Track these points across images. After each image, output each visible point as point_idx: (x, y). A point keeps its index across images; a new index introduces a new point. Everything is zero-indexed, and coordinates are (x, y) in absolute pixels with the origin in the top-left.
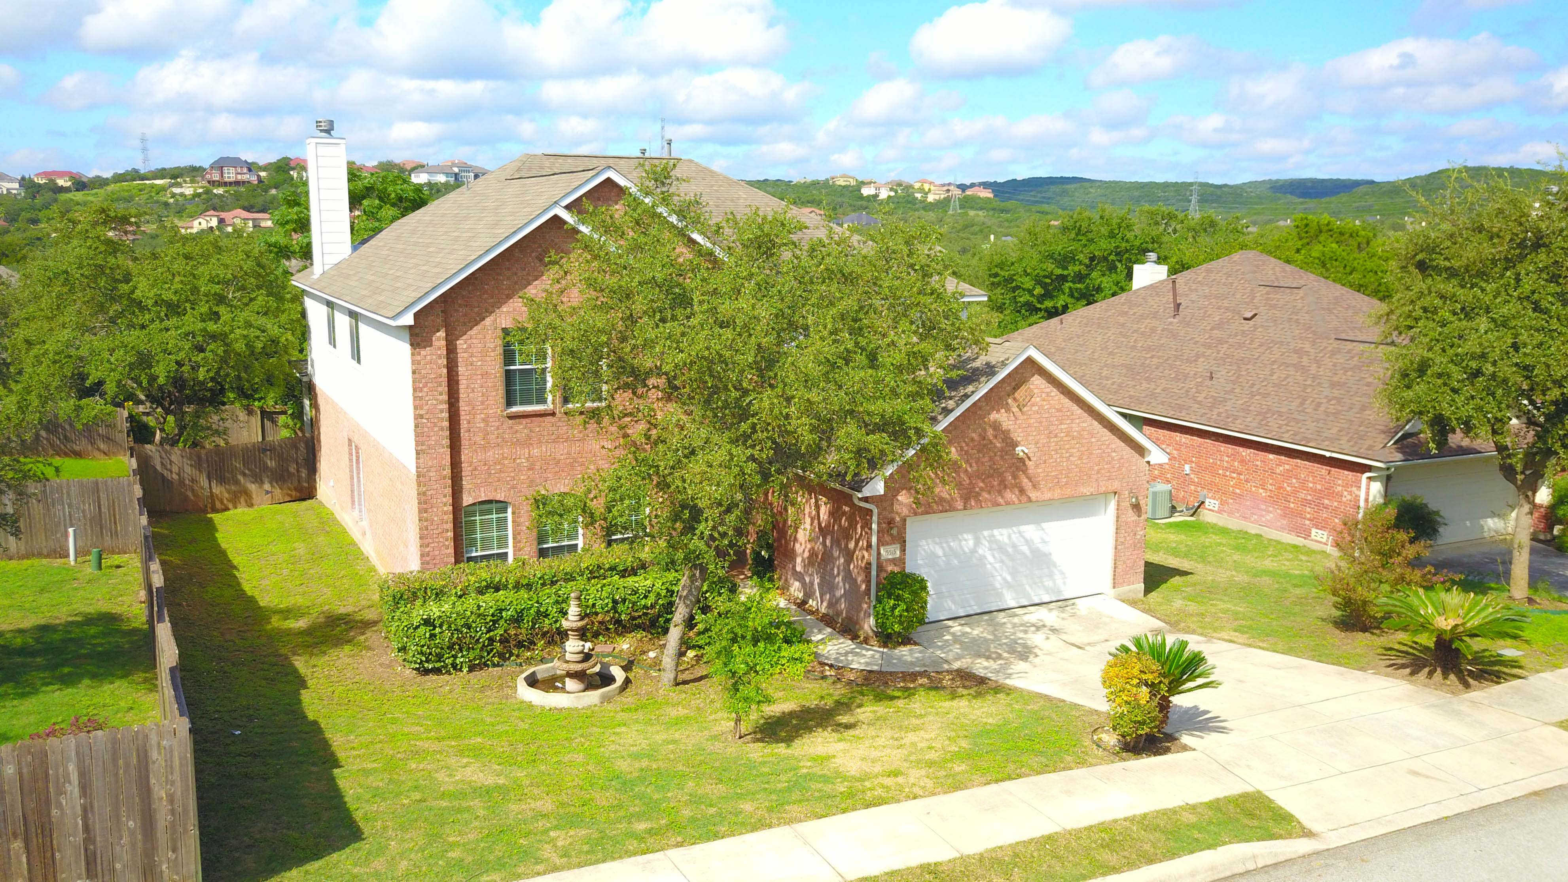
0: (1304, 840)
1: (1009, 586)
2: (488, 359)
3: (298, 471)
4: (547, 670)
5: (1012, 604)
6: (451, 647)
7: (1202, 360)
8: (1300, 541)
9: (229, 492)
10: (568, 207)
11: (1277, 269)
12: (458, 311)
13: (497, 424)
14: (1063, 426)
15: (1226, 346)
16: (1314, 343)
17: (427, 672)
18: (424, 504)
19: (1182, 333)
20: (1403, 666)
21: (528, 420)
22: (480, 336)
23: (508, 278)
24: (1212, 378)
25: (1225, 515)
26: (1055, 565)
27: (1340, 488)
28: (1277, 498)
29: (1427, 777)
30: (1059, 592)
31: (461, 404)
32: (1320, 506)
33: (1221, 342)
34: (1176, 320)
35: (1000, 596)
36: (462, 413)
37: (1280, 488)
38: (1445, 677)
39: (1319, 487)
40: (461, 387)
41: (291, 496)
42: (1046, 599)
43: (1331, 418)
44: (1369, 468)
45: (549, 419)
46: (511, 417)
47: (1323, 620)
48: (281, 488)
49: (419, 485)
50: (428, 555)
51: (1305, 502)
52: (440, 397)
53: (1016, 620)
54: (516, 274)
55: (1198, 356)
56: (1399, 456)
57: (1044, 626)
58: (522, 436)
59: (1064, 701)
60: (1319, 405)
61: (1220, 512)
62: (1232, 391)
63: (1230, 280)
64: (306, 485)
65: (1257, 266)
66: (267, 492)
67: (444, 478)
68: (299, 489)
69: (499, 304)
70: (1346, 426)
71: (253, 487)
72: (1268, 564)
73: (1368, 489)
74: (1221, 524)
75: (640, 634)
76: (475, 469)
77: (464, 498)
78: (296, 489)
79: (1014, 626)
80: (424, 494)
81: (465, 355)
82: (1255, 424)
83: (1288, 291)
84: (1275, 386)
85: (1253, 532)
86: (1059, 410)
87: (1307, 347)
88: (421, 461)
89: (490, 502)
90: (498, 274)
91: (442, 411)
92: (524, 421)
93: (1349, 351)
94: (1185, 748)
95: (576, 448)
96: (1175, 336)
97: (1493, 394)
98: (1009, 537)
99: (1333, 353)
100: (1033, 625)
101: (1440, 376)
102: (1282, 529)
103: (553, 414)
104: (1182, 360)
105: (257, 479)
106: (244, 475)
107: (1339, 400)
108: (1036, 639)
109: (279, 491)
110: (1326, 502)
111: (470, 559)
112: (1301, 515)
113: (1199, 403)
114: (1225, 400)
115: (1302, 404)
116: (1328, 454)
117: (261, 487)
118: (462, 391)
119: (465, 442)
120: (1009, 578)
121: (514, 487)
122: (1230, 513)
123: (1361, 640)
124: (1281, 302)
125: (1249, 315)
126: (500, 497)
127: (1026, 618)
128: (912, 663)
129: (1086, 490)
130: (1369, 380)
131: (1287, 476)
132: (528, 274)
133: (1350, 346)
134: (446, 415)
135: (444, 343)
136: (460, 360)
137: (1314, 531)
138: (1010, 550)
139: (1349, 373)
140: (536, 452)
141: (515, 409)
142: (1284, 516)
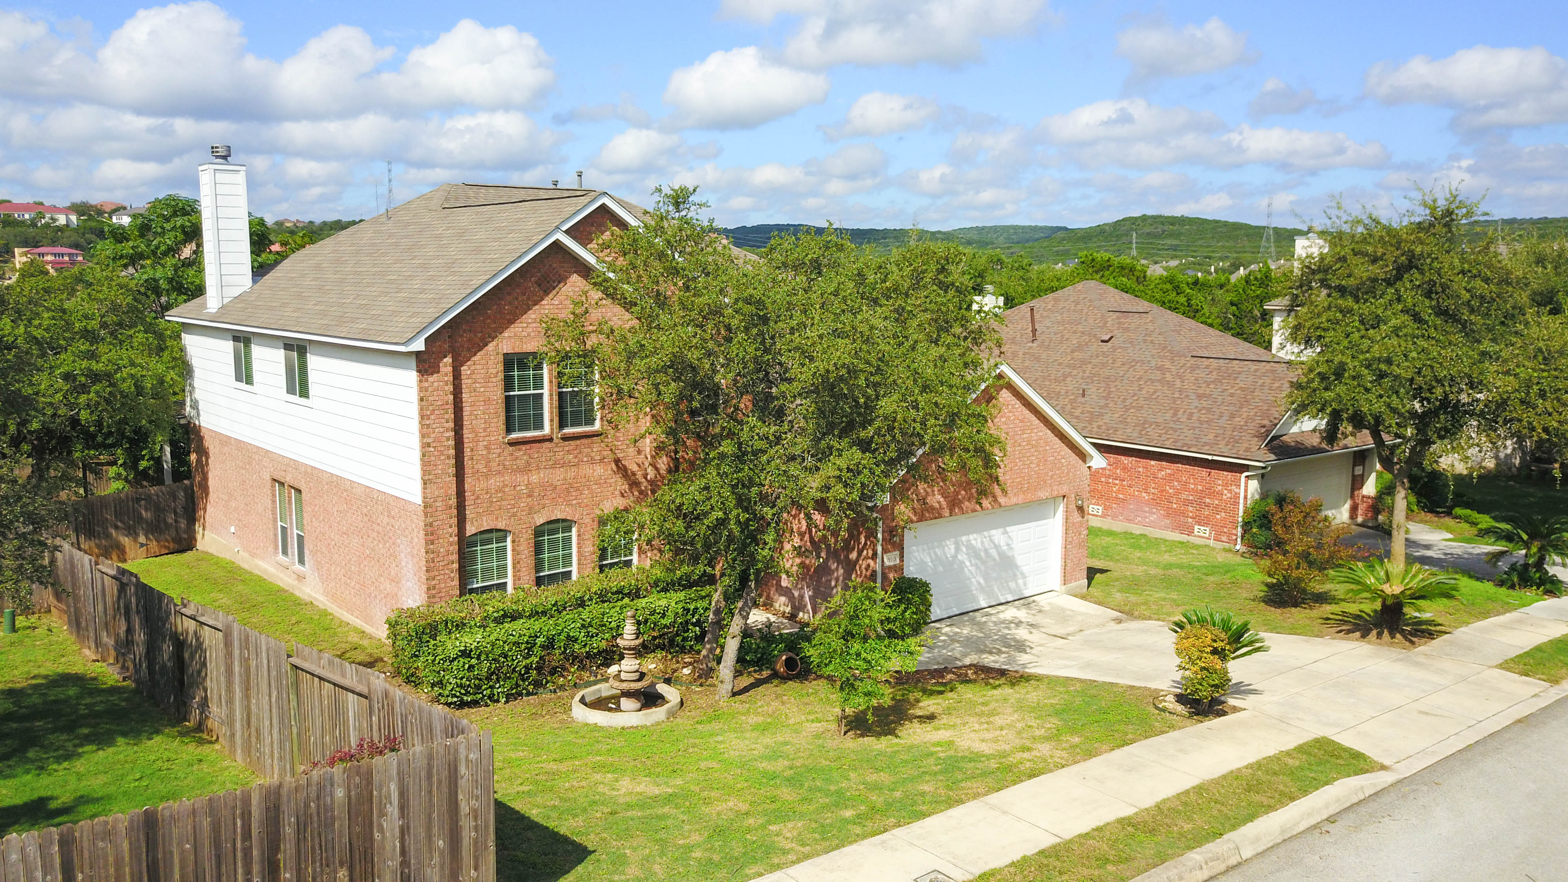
0: (1382, 773)
1: (982, 589)
2: (490, 385)
3: (176, 521)
4: (594, 692)
5: (983, 604)
6: (488, 679)
7: (1069, 379)
8: (1184, 538)
9: (98, 546)
10: (567, 232)
11: (1117, 297)
12: (462, 336)
13: (498, 451)
14: (1025, 436)
15: (1089, 366)
16: (1172, 360)
17: (462, 705)
18: (431, 535)
19: (1044, 356)
20: (1349, 632)
21: (528, 446)
22: (483, 362)
23: (510, 303)
24: (1083, 395)
25: (1109, 519)
26: (1017, 567)
27: (1220, 488)
28: (1161, 500)
29: (1436, 715)
30: (1020, 591)
31: (465, 431)
32: (1201, 505)
33: (1084, 362)
34: (1035, 345)
35: (975, 599)
36: (466, 440)
37: (1162, 491)
38: (1393, 637)
39: (1200, 488)
40: (465, 414)
41: (168, 548)
42: (1010, 598)
43: (1205, 426)
44: (1246, 468)
45: (547, 444)
46: (512, 444)
47: (1254, 600)
48: (157, 541)
49: (426, 516)
50: (434, 588)
51: (1187, 503)
52: (447, 425)
53: (994, 619)
54: (517, 299)
55: (1065, 377)
56: (1273, 457)
57: (1021, 622)
58: (521, 463)
59: (1095, 681)
60: (1191, 415)
61: (1104, 516)
62: (1106, 405)
63: (1079, 307)
64: (186, 536)
65: (1101, 294)
66: (142, 545)
67: (450, 508)
68: (178, 540)
69: (501, 329)
70: (1222, 432)
71: (126, 541)
72: (1167, 558)
73: (1246, 486)
74: (1105, 527)
75: (660, 654)
76: (478, 498)
77: (468, 528)
78: (174, 540)
79: (995, 624)
80: (431, 525)
81: (469, 381)
82: (1135, 434)
83: (1137, 315)
84: (1146, 399)
85: (1138, 532)
86: (1022, 421)
87: (1168, 365)
88: (428, 491)
89: (490, 531)
90: (500, 299)
91: (448, 439)
92: (524, 447)
93: (1207, 367)
94: (1235, 709)
95: (572, 473)
96: (1038, 359)
97: (1397, 393)
98: (982, 542)
99: (1193, 369)
100: (1011, 622)
101: (1354, 378)
102: (1166, 528)
103: (551, 440)
104: (1050, 380)
105: (132, 532)
106: (117, 528)
107: (1209, 410)
108: (1022, 633)
109: (155, 543)
110: (1208, 500)
111: (471, 591)
112: (1184, 514)
113: (1077, 417)
114: (1101, 415)
115: (1175, 414)
116: (1210, 458)
117: (135, 540)
118: (465, 418)
119: (468, 471)
120: (982, 581)
121: (514, 515)
122: (1114, 517)
123: (1297, 614)
124: (1132, 326)
125: (1106, 338)
126: (501, 525)
127: (1002, 616)
128: (927, 663)
129: (1043, 494)
130: (1232, 391)
131: (1169, 479)
132: (528, 299)
133: (1206, 362)
134: (452, 443)
135: (450, 369)
136: (464, 386)
137: (1196, 527)
138: (982, 554)
139: (1212, 386)
140: (534, 478)
141: (514, 436)
142: (1168, 516)
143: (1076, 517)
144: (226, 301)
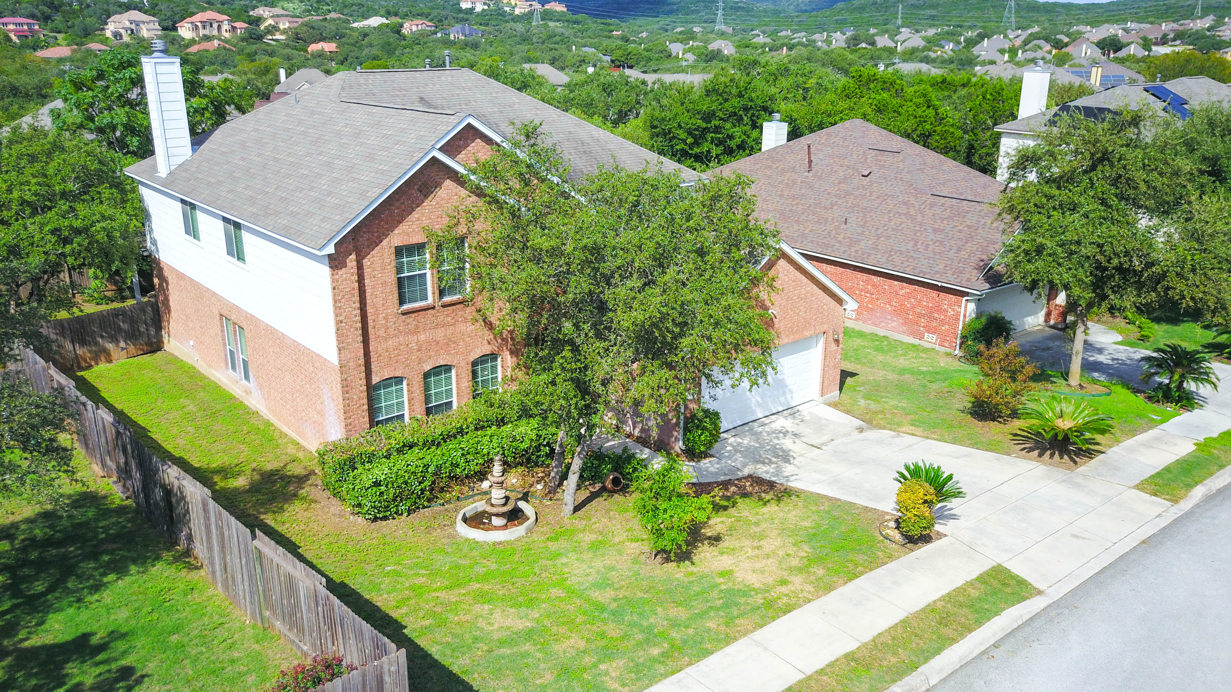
0: (1038, 598)
1: (759, 405)
2: (386, 271)
3: (147, 330)
4: (472, 509)
5: (760, 415)
6: (394, 500)
7: (835, 207)
8: (916, 341)
9: (90, 352)
10: (440, 149)
11: (877, 134)
12: (363, 237)
13: (393, 320)
14: (796, 292)
15: (852, 197)
16: (916, 197)
17: (375, 519)
18: (346, 387)
19: (817, 185)
20: (1031, 450)
21: (416, 314)
22: (380, 254)
23: (399, 208)
24: (846, 223)
25: (860, 322)
26: (786, 386)
27: (946, 306)
28: (900, 311)
29: (1083, 538)
30: (788, 403)
31: (368, 308)
32: (931, 318)
33: (848, 193)
34: (810, 175)
35: (753, 412)
36: (369, 315)
37: (902, 305)
38: (1062, 458)
39: (931, 305)
40: (367, 295)
41: (143, 350)
42: (780, 409)
43: (938, 257)
44: (967, 294)
45: (431, 311)
46: (403, 314)
47: (963, 412)
48: (134, 345)
49: (342, 374)
50: (350, 424)
51: (920, 315)
52: (354, 305)
53: (767, 428)
54: (403, 203)
55: (832, 205)
56: (988, 286)
57: (787, 432)
58: (412, 327)
60: (927, 246)
61: (856, 320)
62: (863, 233)
63: (846, 143)
64: (155, 340)
65: (864, 132)
66: (123, 349)
67: (360, 366)
68: (149, 344)
69: (392, 229)
70: (949, 262)
71: (110, 346)
72: (903, 362)
73: (966, 307)
74: (857, 328)
75: (520, 469)
76: (380, 356)
77: (373, 378)
78: (147, 344)
79: (769, 434)
80: (346, 379)
81: (369, 270)
82: (884, 260)
83: (891, 154)
84: (893, 230)
85: (882, 334)
86: (795, 281)
87: (912, 200)
88: (342, 355)
89: (391, 378)
90: (390, 205)
91: (356, 316)
92: (413, 315)
93: (943, 205)
94: (939, 535)
95: (450, 330)
96: (812, 187)
99: (932, 205)
100: (780, 432)
101: (1050, 255)
102: (903, 332)
103: (433, 308)
104: (820, 208)
105: (114, 339)
106: (102, 337)
107: (942, 243)
108: (787, 443)
109: (132, 346)
110: (936, 315)
111: (378, 423)
112: (916, 323)
113: (840, 242)
114: (859, 241)
115: (915, 245)
116: (940, 284)
117: (117, 345)
118: (368, 298)
119: (371, 336)
120: (760, 400)
121: (408, 366)
122: (864, 321)
123: (994, 428)
124: (887, 164)
125: (866, 173)
126: (398, 374)
127: (773, 426)
128: (717, 473)
129: (807, 334)
130: (960, 228)
131: (908, 296)
132: (412, 203)
133: (943, 200)
134: (358, 318)
135: (355, 263)
136: (366, 274)
137: (926, 334)
139: (945, 222)
140: (422, 337)
141: (406, 307)
142: (905, 324)
143: (833, 346)
144: (173, 168)
